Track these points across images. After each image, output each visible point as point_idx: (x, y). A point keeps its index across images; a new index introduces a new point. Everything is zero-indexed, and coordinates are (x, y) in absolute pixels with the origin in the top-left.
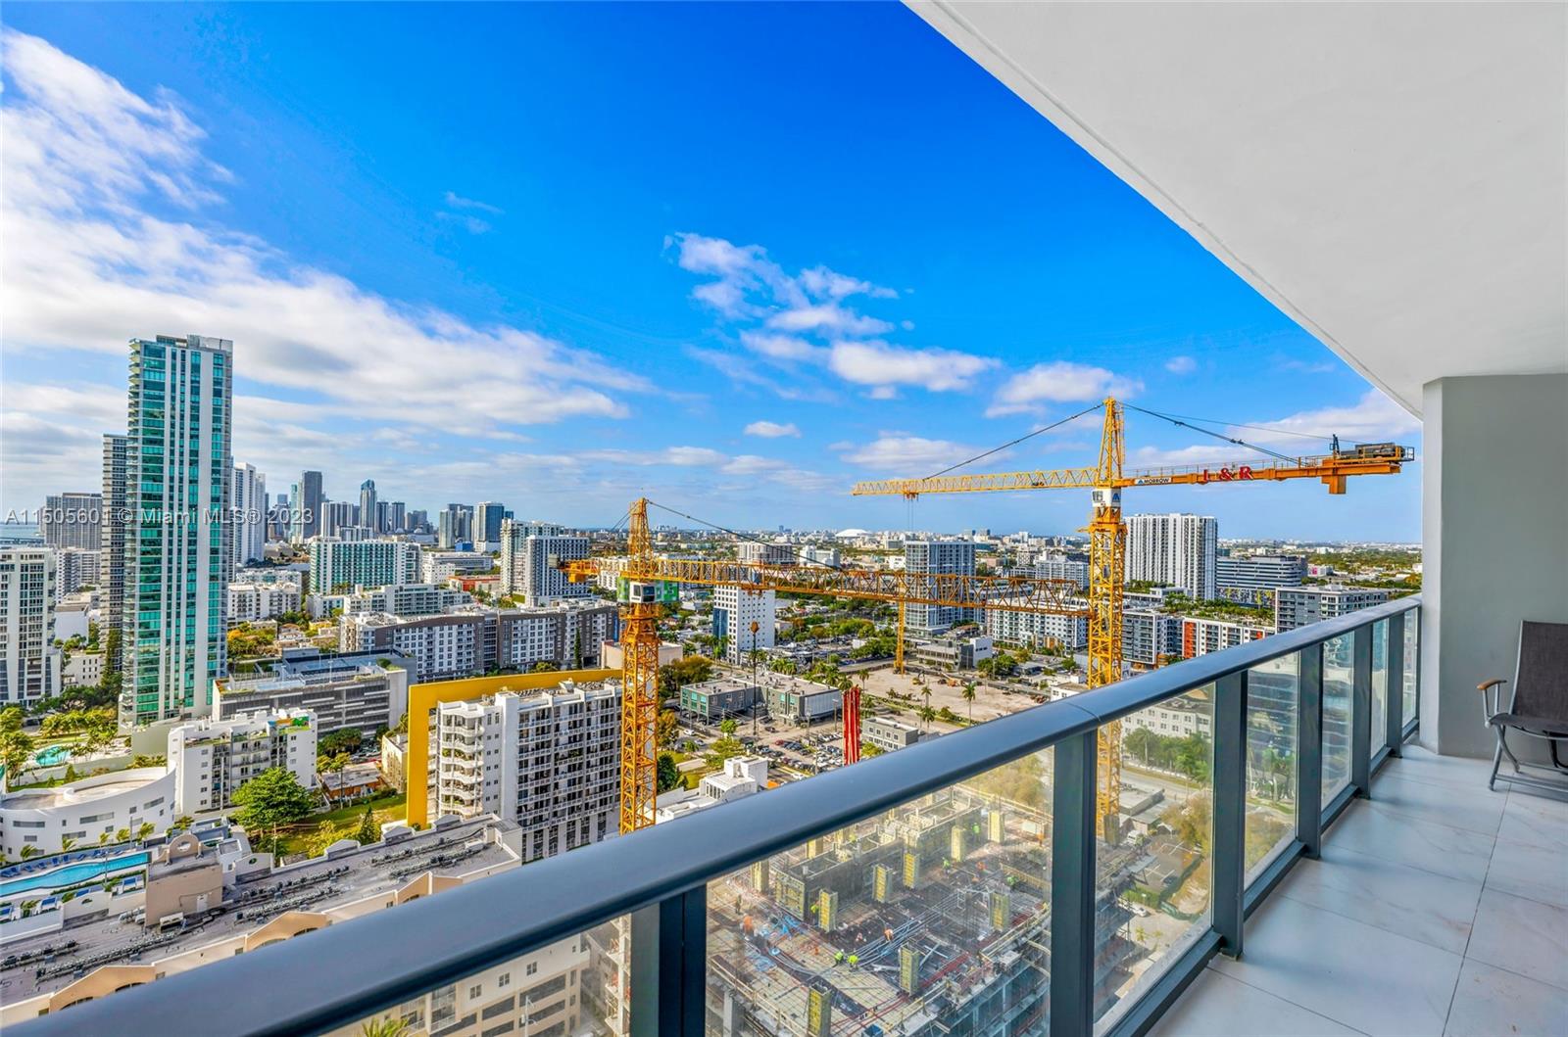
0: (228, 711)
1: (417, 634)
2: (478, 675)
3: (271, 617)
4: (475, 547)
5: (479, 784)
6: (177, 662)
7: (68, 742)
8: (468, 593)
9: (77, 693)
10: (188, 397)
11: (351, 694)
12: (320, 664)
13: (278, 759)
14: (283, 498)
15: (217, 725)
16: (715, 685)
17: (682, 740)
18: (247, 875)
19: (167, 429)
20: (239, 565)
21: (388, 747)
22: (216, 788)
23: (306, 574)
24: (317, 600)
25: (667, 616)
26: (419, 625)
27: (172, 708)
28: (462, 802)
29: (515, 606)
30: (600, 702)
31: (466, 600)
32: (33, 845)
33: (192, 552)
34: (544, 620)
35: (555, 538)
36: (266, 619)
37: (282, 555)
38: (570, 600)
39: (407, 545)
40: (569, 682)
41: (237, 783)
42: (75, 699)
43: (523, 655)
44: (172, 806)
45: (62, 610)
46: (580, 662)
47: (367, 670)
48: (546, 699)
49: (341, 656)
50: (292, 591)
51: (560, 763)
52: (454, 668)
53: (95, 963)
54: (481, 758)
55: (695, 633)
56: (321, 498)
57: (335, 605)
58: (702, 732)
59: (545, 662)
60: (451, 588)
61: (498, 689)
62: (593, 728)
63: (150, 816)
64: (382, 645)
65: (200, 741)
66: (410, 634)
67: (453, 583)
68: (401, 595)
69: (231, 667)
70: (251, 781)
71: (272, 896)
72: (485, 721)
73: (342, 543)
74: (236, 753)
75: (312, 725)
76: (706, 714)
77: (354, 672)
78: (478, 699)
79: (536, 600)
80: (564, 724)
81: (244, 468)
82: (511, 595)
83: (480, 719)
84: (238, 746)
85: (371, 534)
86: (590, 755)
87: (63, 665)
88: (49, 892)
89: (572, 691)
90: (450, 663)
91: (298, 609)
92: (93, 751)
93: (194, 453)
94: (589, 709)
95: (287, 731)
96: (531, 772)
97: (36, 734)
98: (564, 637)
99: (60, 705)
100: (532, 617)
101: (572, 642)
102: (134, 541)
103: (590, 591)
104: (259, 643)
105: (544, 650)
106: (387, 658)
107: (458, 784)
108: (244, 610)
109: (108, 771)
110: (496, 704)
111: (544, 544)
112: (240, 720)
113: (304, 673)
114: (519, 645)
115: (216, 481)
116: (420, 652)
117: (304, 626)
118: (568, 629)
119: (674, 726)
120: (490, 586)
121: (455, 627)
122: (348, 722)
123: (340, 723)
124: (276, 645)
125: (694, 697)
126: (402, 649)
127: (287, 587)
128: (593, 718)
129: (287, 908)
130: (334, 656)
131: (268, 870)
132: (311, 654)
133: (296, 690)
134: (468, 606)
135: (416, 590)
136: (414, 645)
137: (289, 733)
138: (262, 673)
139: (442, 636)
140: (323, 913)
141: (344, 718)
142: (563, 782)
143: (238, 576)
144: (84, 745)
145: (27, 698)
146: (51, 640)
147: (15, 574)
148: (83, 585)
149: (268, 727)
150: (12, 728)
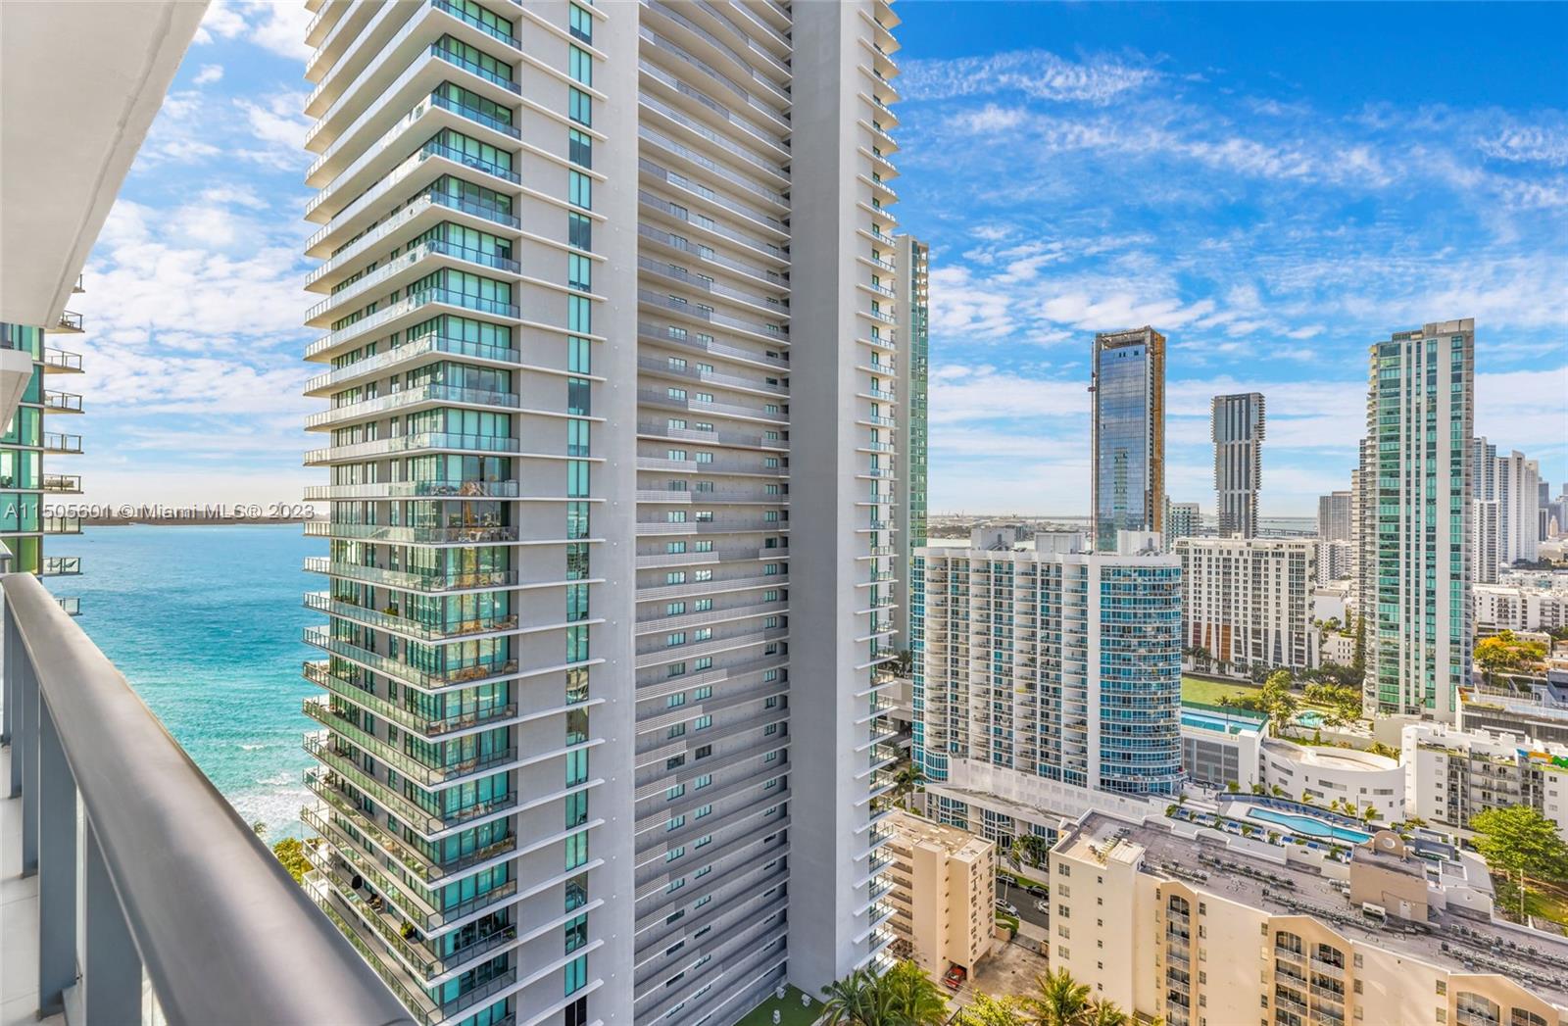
3: (1542, 629)
6: (1418, 659)
7: (1323, 711)
9: (1331, 669)
10: (1424, 389)
13: (1531, 798)
15: (1461, 739)
18: (1461, 908)
19: (1403, 424)
20: (1505, 565)
22: (1453, 803)
27: (1412, 704)
32: (1282, 787)
36: (1535, 630)
41: (1478, 806)
42: (1330, 674)
44: (1403, 802)
45: (1322, 594)
63: (1380, 804)
65: (1434, 746)
69: (1486, 676)
70: (1495, 810)
71: (1488, 947)
74: (1476, 773)
81: (1510, 456)
84: (1477, 765)
87: (1322, 642)
92: (1340, 725)
95: (1543, 768)
97: (1299, 696)
99: (1320, 676)
102: (1373, 535)
104: (1525, 657)
108: (1506, 617)
109: (1351, 747)
112: (1480, 738)
124: (1548, 663)
129: (1505, 972)
131: (1486, 916)
137: (1548, 772)
138: (1517, 692)
140: (1554, 1006)
143: (1501, 577)
144: (1334, 717)
145: (1294, 664)
146: (1311, 620)
147: (1285, 561)
148: (1346, 574)
149: (1516, 755)
150: (1283, 687)
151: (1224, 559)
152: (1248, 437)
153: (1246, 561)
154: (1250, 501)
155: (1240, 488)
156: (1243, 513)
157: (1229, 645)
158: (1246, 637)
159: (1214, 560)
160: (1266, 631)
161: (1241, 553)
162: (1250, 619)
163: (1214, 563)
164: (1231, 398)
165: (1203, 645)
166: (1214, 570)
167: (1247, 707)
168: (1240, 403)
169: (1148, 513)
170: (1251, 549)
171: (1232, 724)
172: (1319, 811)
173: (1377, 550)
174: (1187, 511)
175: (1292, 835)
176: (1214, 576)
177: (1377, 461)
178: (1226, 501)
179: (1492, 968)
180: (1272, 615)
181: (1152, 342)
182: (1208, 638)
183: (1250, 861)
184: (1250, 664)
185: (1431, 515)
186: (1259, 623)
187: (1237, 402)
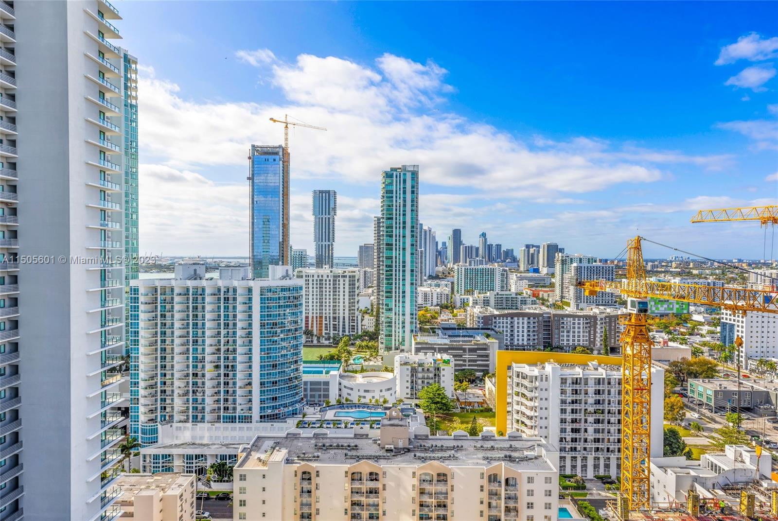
0: (418, 350)
1: (505, 321)
2: (539, 350)
3: (438, 305)
4: (540, 270)
5: (536, 417)
6: (399, 324)
7: (362, 355)
8: (535, 299)
9: (366, 333)
11: (471, 350)
12: (456, 332)
13: (437, 379)
14: (444, 244)
15: (415, 358)
16: (721, 382)
17: (688, 420)
18: (419, 435)
19: (394, 212)
20: (425, 278)
21: (488, 384)
22: (412, 388)
23: (453, 283)
24: (458, 298)
25: (678, 324)
26: (506, 316)
27: (397, 346)
28: (526, 425)
29: (563, 308)
30: (617, 380)
31: (534, 303)
32: (350, 398)
33: (404, 271)
34: (582, 319)
35: (590, 265)
36: (435, 306)
37: (443, 273)
38: (600, 307)
39: (501, 268)
40: (595, 363)
41: (420, 387)
42: (365, 336)
43: (568, 340)
44: (395, 392)
45: (362, 296)
46: (607, 350)
47: (478, 338)
48: (578, 372)
49: (467, 329)
50: (446, 292)
51: (589, 416)
52: (525, 343)
53: (363, 457)
54: (537, 401)
55: (704, 339)
56: (460, 243)
57: (466, 301)
58: (708, 417)
59: (582, 346)
60: (525, 295)
61: (548, 360)
62: (612, 397)
63: (387, 395)
64: (487, 325)
65: (406, 364)
66: (501, 321)
67: (526, 292)
68: (498, 298)
69: (420, 328)
70: (426, 388)
71: (428, 450)
72: (539, 379)
73: (469, 267)
74: (420, 373)
75: (452, 364)
76: (712, 404)
77: (472, 339)
78: (535, 365)
79: (578, 306)
80: (591, 390)
81: (427, 229)
82: (562, 302)
83: (536, 377)
84: (420, 369)
85: (484, 263)
86: (610, 415)
87: (362, 320)
88: (353, 419)
89: (596, 369)
90: (523, 340)
91: (449, 302)
92: (370, 360)
93: (404, 223)
94: (609, 383)
95: (440, 365)
96: (569, 417)
97: (353, 349)
98: (595, 332)
99: (361, 337)
100: (573, 316)
101: (601, 336)
102: (383, 265)
103: (615, 302)
104: (433, 318)
105: (581, 338)
106: (489, 333)
107: (523, 414)
108: (426, 301)
109: (375, 371)
110: (546, 369)
111: (583, 269)
112: (421, 356)
113: (449, 336)
114: (565, 334)
115: (412, 236)
116: (507, 331)
117: (451, 311)
118: (599, 327)
119: (682, 408)
120: (549, 295)
121: (526, 319)
122: (469, 365)
123: (465, 365)
124: (439, 320)
125: (701, 389)
126: (497, 329)
127: (444, 290)
128: (612, 390)
129: (434, 459)
130: (463, 329)
131: (427, 436)
132: (452, 326)
133: (445, 344)
134: (534, 306)
135: (506, 295)
136: (503, 327)
137: (442, 366)
138: (432, 334)
139: (518, 323)
140: (450, 467)
141: (467, 363)
142: (591, 429)
143: (425, 283)
144: (368, 357)
145: (351, 333)
146: (358, 309)
147: (347, 279)
148: (370, 285)
149: (433, 362)
150: (346, 346)
151: (320, 280)
152: (329, 214)
153: (330, 281)
154: (330, 248)
155: (325, 241)
156: (327, 255)
157: (322, 327)
158: (330, 321)
159: (315, 280)
160: (339, 317)
161: (328, 276)
162: (331, 312)
163: (315, 282)
164: (321, 192)
165: (310, 328)
166: (315, 286)
167: (332, 359)
168: (326, 195)
169: (281, 255)
170: (332, 274)
171: (326, 369)
172: (365, 405)
173: (385, 273)
174: (301, 253)
175: (354, 421)
176: (315, 290)
177: (385, 229)
178: (319, 248)
179: (431, 459)
180: (341, 308)
181: (283, 155)
182: (312, 324)
183: (339, 440)
184: (332, 335)
185: (404, 255)
186: (336, 313)
187: (324, 194)
